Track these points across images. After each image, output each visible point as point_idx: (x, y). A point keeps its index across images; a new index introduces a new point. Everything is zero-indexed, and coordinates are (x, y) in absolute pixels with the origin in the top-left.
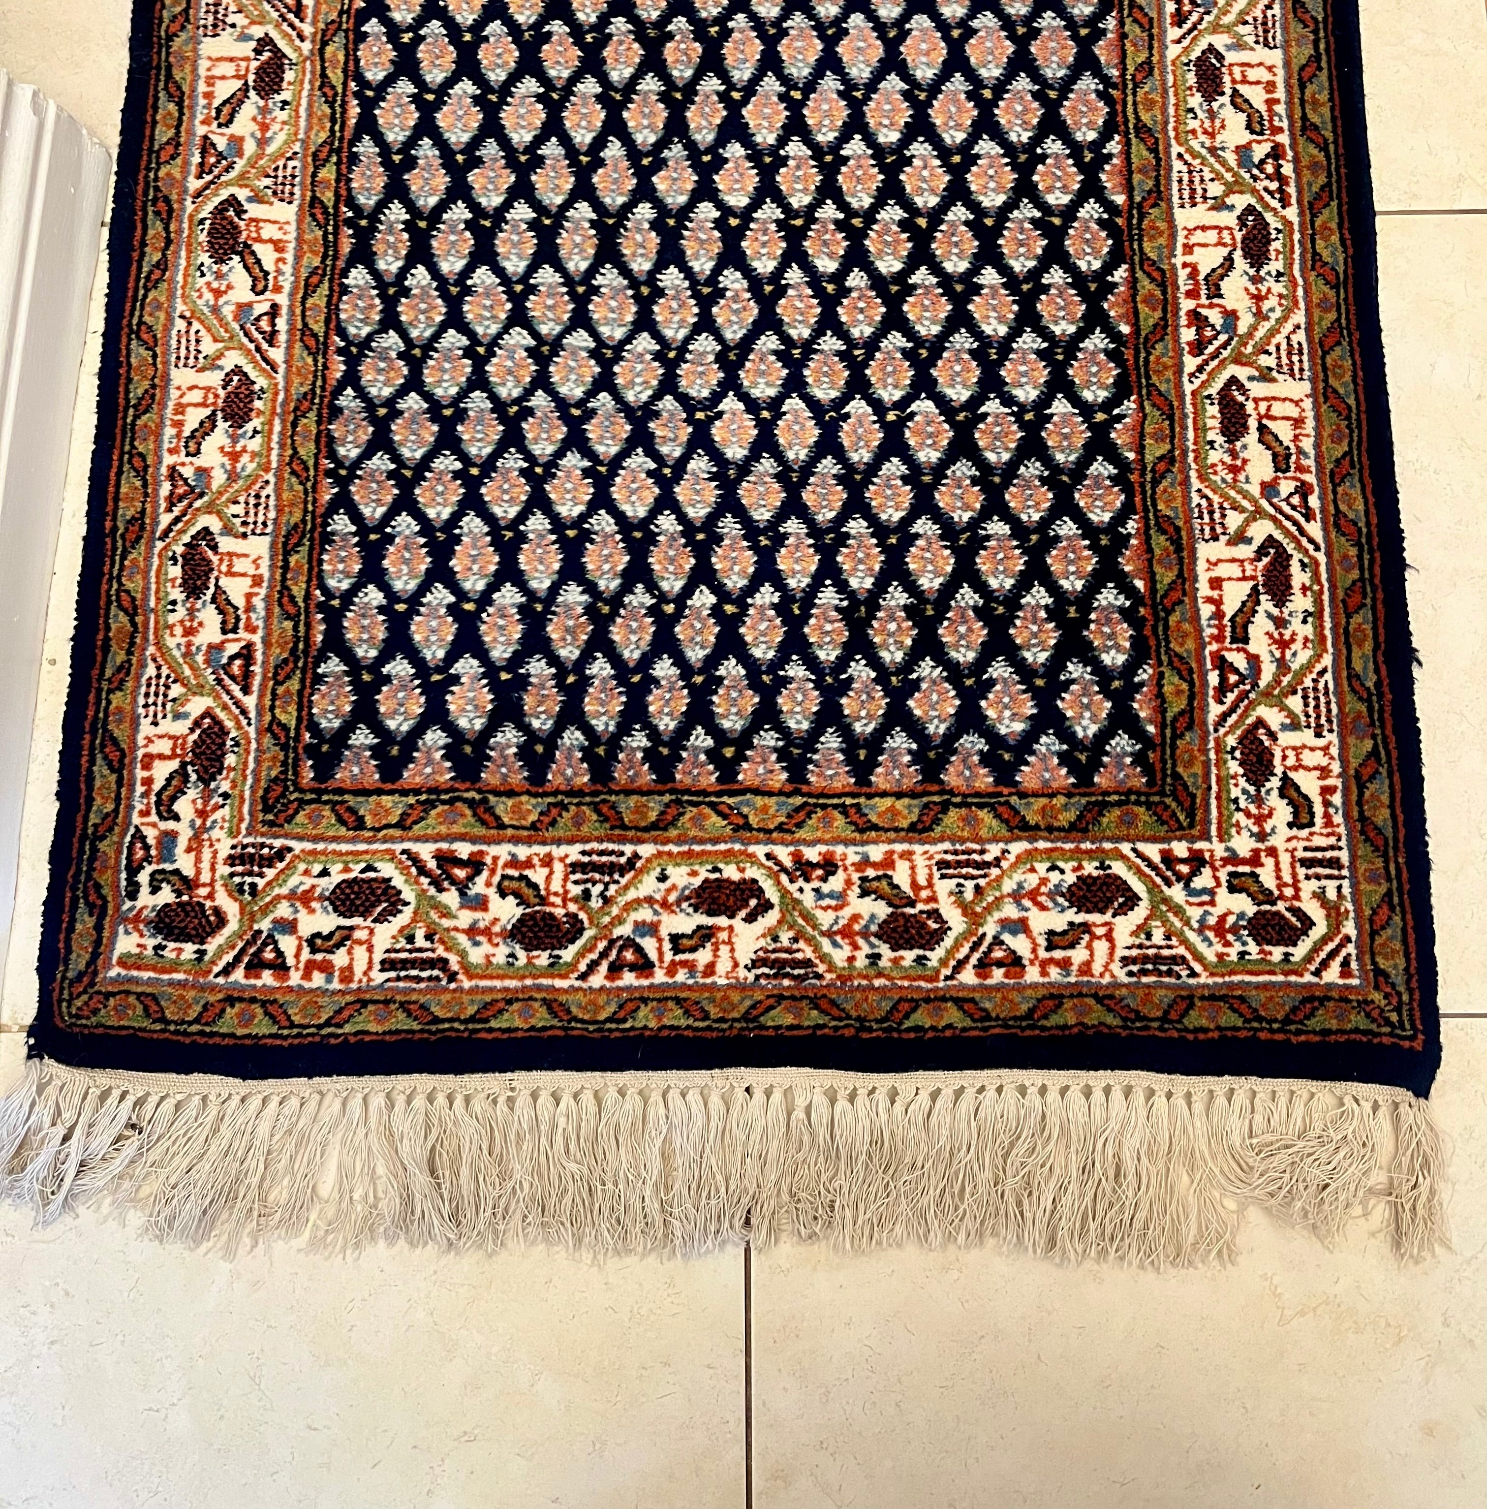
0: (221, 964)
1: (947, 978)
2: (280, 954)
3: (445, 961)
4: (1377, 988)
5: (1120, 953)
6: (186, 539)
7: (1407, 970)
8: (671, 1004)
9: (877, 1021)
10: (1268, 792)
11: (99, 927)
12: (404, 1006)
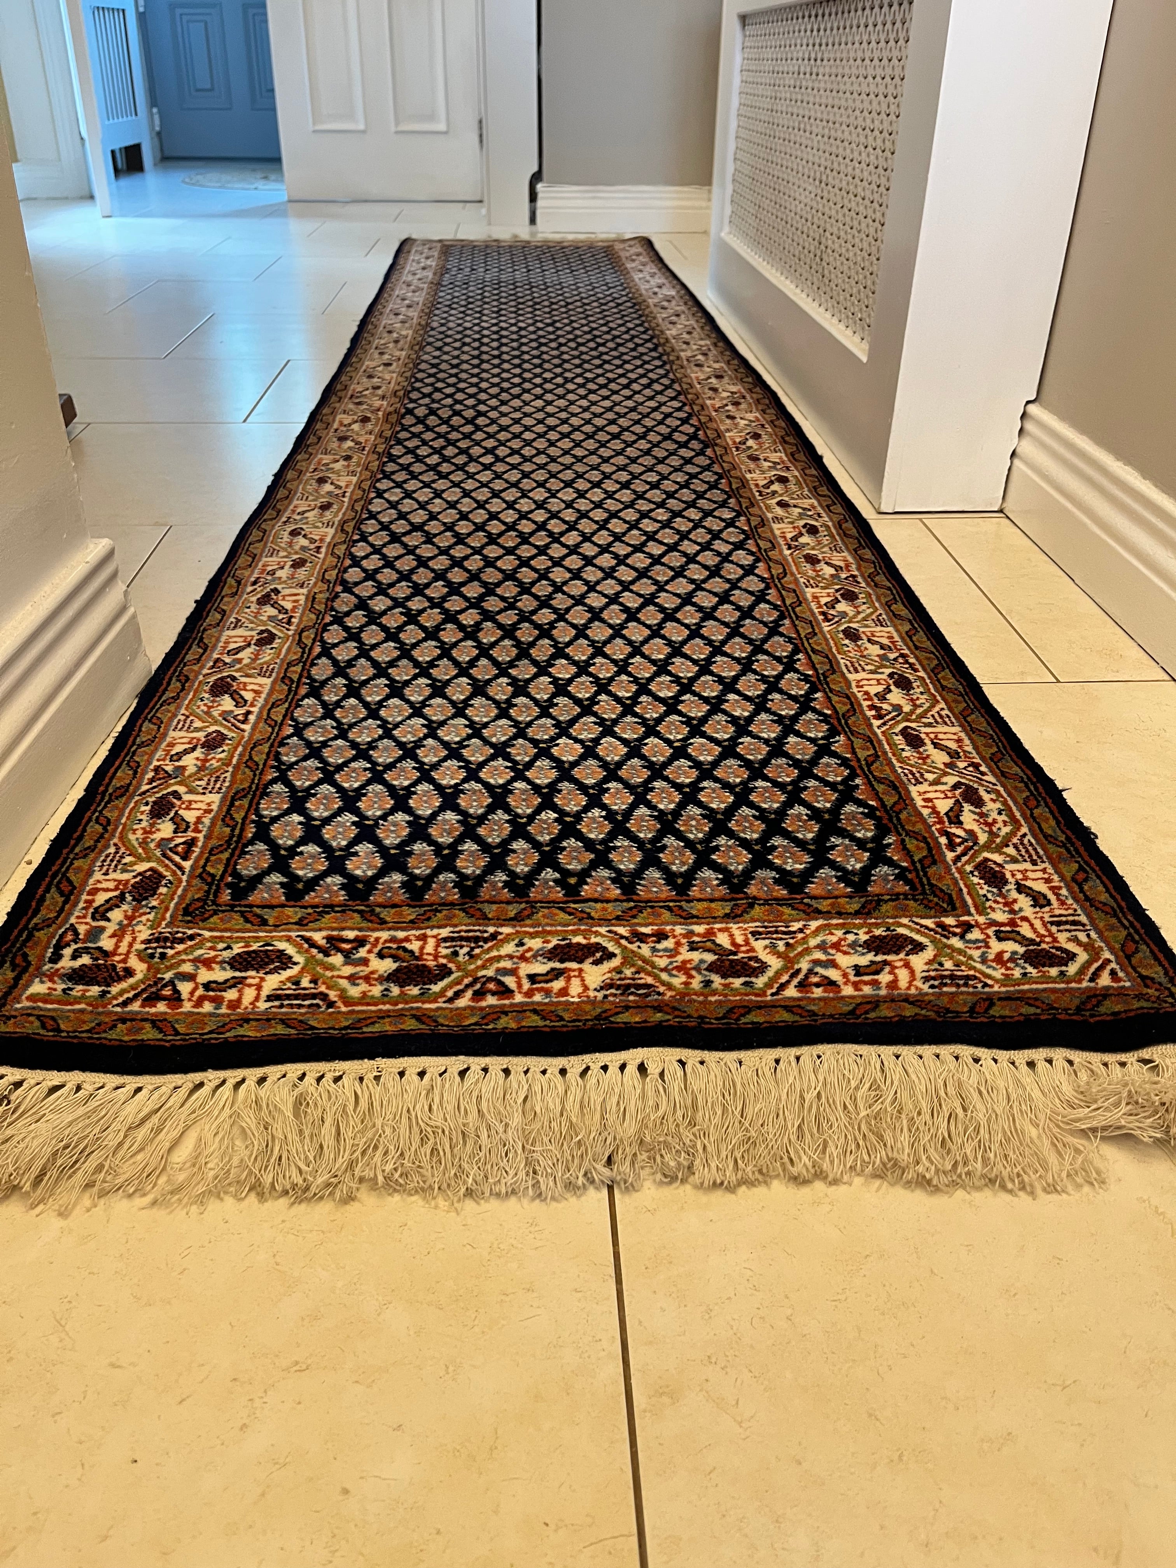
0: (121, 1000)
1: (773, 995)
2: (176, 992)
3: (326, 995)
4: (1147, 986)
5: (919, 975)
6: (158, 795)
7: (1166, 973)
8: (528, 1014)
9: (716, 1019)
10: (1008, 891)
11: (17, 979)
12: (283, 1021)
